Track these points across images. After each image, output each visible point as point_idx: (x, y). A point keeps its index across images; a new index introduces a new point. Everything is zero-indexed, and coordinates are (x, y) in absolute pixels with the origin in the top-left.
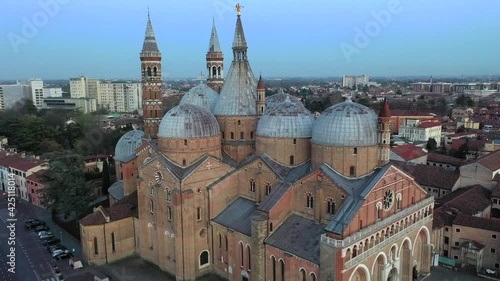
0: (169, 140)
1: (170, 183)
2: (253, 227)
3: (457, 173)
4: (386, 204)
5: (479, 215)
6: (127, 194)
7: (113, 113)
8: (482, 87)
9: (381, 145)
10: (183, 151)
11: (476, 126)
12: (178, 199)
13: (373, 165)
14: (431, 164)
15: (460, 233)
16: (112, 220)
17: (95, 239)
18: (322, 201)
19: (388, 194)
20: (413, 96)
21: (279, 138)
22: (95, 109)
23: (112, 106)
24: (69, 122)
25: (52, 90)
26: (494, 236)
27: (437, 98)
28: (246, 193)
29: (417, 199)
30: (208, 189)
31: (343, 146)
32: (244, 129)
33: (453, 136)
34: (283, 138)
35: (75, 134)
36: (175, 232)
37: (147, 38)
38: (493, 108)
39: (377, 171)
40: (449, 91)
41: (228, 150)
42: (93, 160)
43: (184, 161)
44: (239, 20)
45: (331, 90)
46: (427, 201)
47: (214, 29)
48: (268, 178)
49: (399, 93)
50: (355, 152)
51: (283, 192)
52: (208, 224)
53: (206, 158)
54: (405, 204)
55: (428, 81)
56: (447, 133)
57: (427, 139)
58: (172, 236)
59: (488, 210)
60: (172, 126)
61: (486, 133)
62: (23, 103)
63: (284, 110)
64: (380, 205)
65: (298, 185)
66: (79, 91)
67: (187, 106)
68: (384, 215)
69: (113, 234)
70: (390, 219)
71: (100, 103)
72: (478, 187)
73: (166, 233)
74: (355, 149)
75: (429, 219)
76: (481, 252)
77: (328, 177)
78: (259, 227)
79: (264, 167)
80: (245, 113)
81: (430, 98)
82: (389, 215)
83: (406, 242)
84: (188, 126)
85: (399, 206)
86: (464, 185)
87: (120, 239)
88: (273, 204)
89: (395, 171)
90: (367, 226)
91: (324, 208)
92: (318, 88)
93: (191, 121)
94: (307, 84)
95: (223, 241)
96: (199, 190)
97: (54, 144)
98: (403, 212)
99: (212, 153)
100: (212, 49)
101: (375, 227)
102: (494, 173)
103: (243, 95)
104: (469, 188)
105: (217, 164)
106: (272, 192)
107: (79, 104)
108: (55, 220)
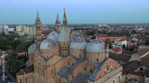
0: (43, 50)
1: (43, 63)
2: (68, 77)
3: (130, 57)
4: (108, 70)
5: (136, 71)
6: (31, 65)
7: (29, 36)
8: (139, 27)
9: (106, 52)
10: (47, 53)
11: (137, 40)
12: (46, 68)
13: (104, 58)
14: (123, 53)
15: (130, 76)
16: (26, 73)
17: (21, 79)
18: (89, 69)
19: (108, 67)
20: (119, 30)
21: (76, 49)
22: (24, 35)
23: (29, 34)
24: (15, 39)
25: (11, 29)
26: (140, 78)
27: (126, 31)
28: (67, 65)
29: (117, 67)
30: (55, 64)
31: (94, 53)
32: (66, 46)
33: (130, 43)
34: (77, 49)
35: (17, 43)
36: (45, 78)
37: (37, 18)
38: (142, 34)
39: (105, 60)
40: (130, 29)
41: (61, 52)
42: (22, 52)
43: (48, 56)
44: (65, 13)
45: (95, 28)
46: (120, 68)
47: (58, 14)
48: (73, 61)
49: (115, 29)
50: (98, 55)
51: (77, 66)
52: (55, 75)
53: (54, 55)
54: (113, 69)
55: (124, 25)
56: (129, 42)
57: (123, 44)
58: (44, 79)
59: (139, 68)
60: (44, 46)
61: (140, 42)
62: (2, 33)
63: (78, 41)
64: (106, 70)
65: (82, 64)
66: (19, 29)
67: (49, 39)
68: (107, 73)
69: (26, 78)
70: (109, 74)
71: (25, 32)
72: (136, 61)
73: (42, 77)
74: (98, 54)
75: (121, 73)
76: (136, 82)
77: (90, 62)
78: (70, 77)
79: (72, 58)
80: (66, 41)
81: (124, 31)
82: (108, 73)
83: (114, 80)
84: (49, 46)
85: (112, 70)
86: (132, 60)
87: (29, 79)
88: (74, 70)
89: (110, 60)
90: (102, 77)
91: (89, 71)
92: (91, 27)
93: (50, 44)
94: (88, 26)
95: (60, 80)
96: (52, 65)
97: (10, 47)
98: (113, 72)
99: (56, 54)
100: (57, 20)
101: (104, 77)
102: (141, 57)
103: (66, 35)
104: (134, 61)
105: (58, 57)
106: (74, 66)
107: (19, 33)
108: (9, 72)
